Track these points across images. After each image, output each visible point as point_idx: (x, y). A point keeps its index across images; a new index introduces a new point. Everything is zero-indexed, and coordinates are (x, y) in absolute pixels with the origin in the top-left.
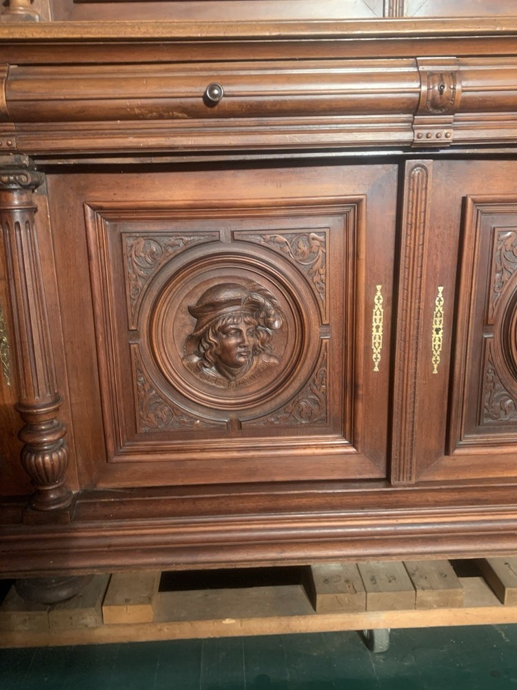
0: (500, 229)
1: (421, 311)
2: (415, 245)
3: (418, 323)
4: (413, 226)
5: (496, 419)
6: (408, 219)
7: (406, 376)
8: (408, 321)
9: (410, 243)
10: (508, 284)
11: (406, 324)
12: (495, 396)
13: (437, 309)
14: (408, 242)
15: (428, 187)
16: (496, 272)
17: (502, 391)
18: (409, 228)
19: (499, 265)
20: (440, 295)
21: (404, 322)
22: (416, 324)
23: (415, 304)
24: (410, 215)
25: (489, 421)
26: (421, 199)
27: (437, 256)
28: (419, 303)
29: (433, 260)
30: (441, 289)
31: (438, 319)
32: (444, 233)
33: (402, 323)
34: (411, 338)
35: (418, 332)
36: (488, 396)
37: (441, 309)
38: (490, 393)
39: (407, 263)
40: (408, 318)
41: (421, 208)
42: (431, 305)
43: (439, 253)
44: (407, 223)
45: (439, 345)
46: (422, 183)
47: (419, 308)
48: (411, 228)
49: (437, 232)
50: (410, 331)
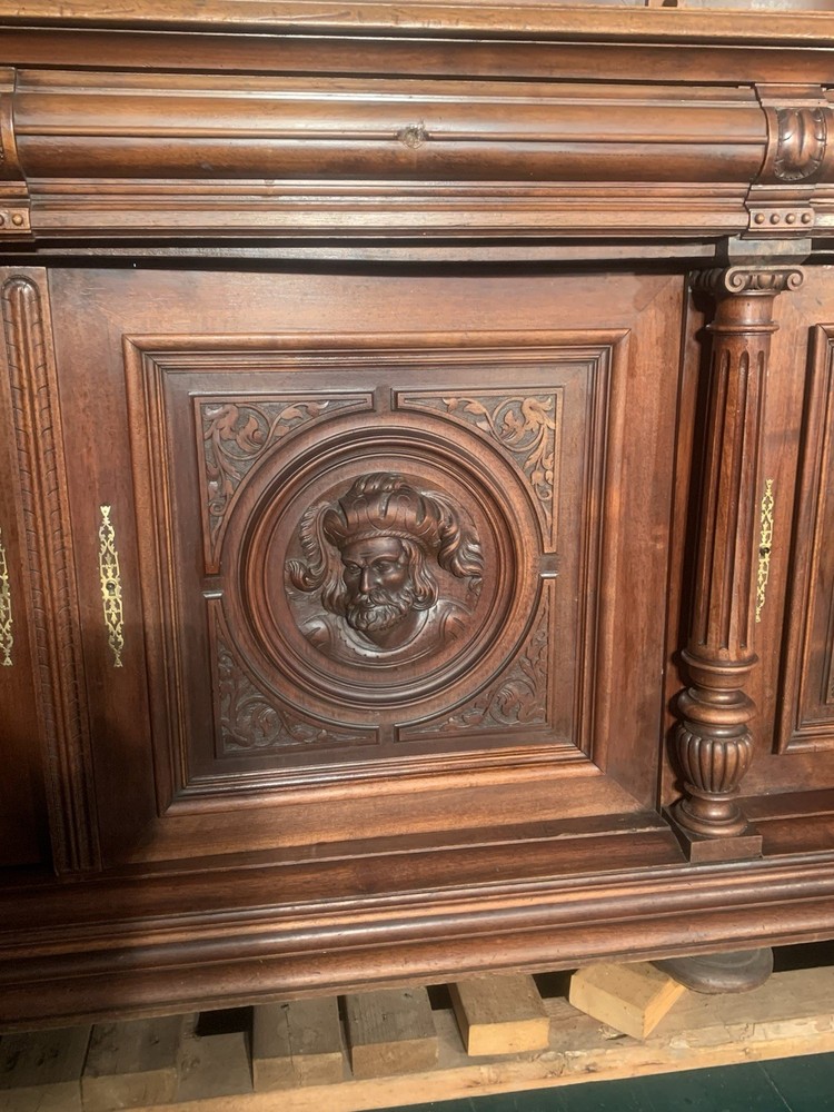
0: (203, 400)
1: (67, 553)
2: (35, 429)
3: (65, 575)
4: (26, 392)
5: (245, 744)
6: (12, 379)
7: (55, 674)
8: (45, 572)
9: (25, 425)
10: (235, 500)
11: (41, 579)
12: (240, 704)
13: (104, 549)
14: (21, 423)
15: (44, 318)
16: (210, 478)
17: (253, 693)
18: (18, 397)
19: (210, 466)
20: (106, 521)
21: (37, 574)
22: (61, 577)
23: (53, 539)
24: (16, 372)
25: (234, 749)
26: (33, 341)
27: (89, 450)
28: (62, 537)
29: (82, 456)
30: (106, 510)
31: (109, 567)
32: (96, 406)
33: (31, 575)
34: (56, 604)
35: (67, 591)
36: (226, 703)
37: (111, 548)
38: (228, 697)
39: (25, 462)
40: (44, 566)
41: (36, 358)
42: (92, 541)
43: (92, 444)
44: (12, 387)
45: (118, 615)
46: (31, 312)
47: (63, 547)
48: (22, 395)
49: (81, 404)
50: (51, 590)
